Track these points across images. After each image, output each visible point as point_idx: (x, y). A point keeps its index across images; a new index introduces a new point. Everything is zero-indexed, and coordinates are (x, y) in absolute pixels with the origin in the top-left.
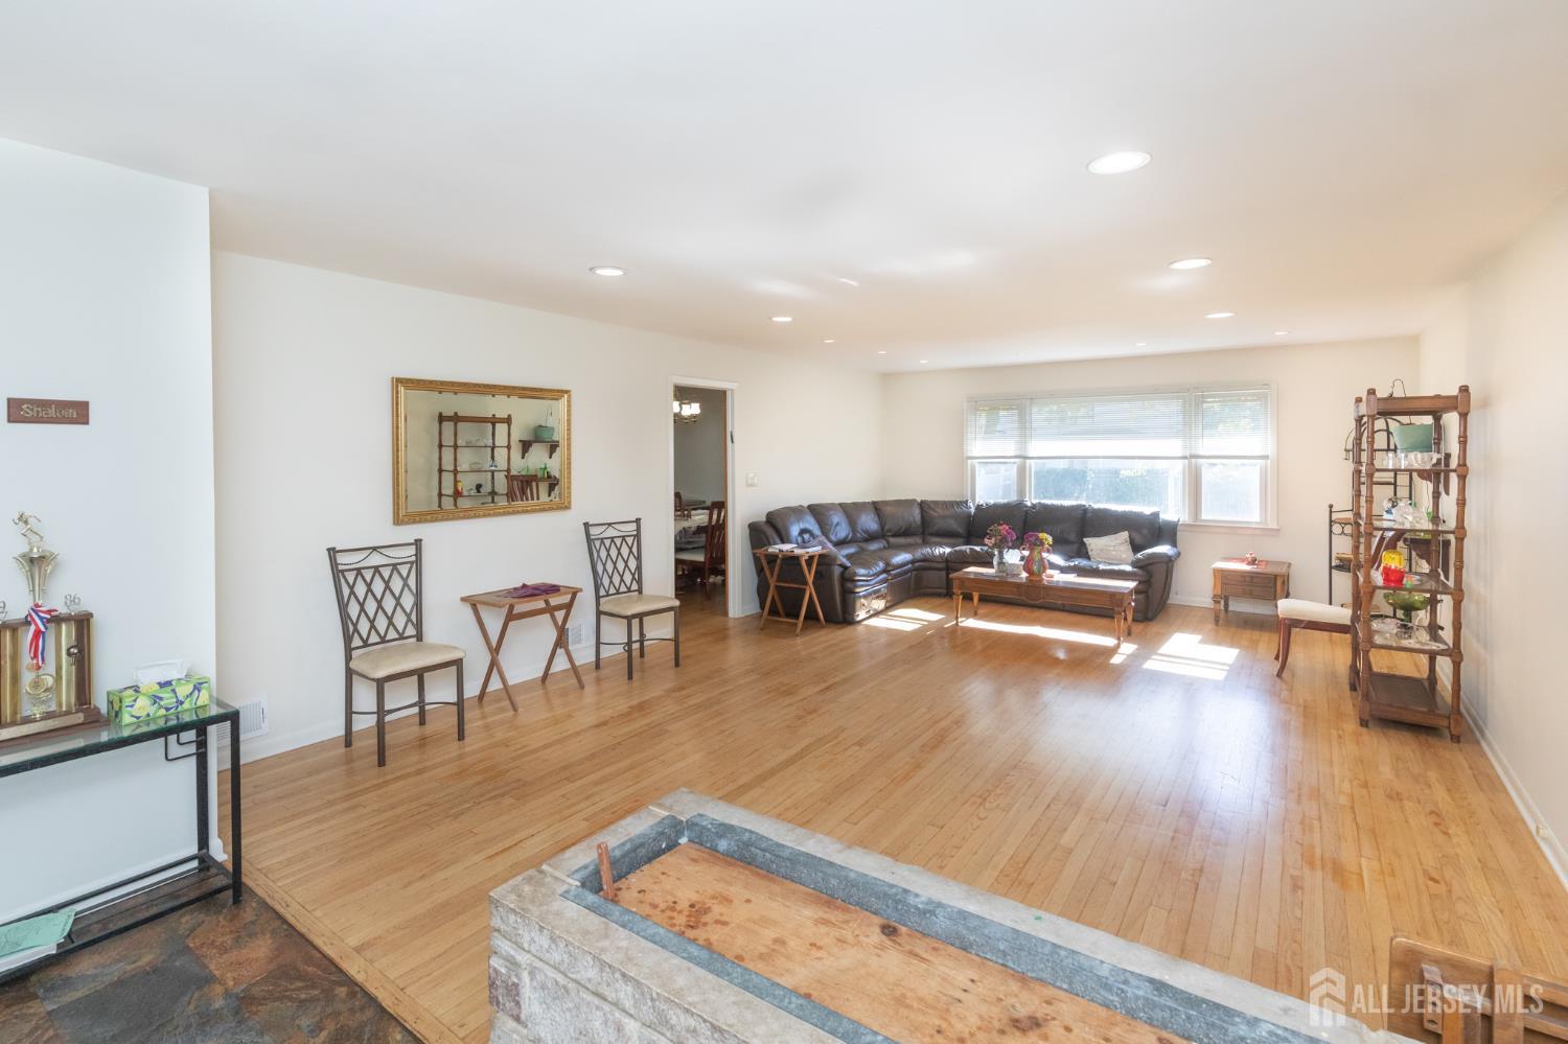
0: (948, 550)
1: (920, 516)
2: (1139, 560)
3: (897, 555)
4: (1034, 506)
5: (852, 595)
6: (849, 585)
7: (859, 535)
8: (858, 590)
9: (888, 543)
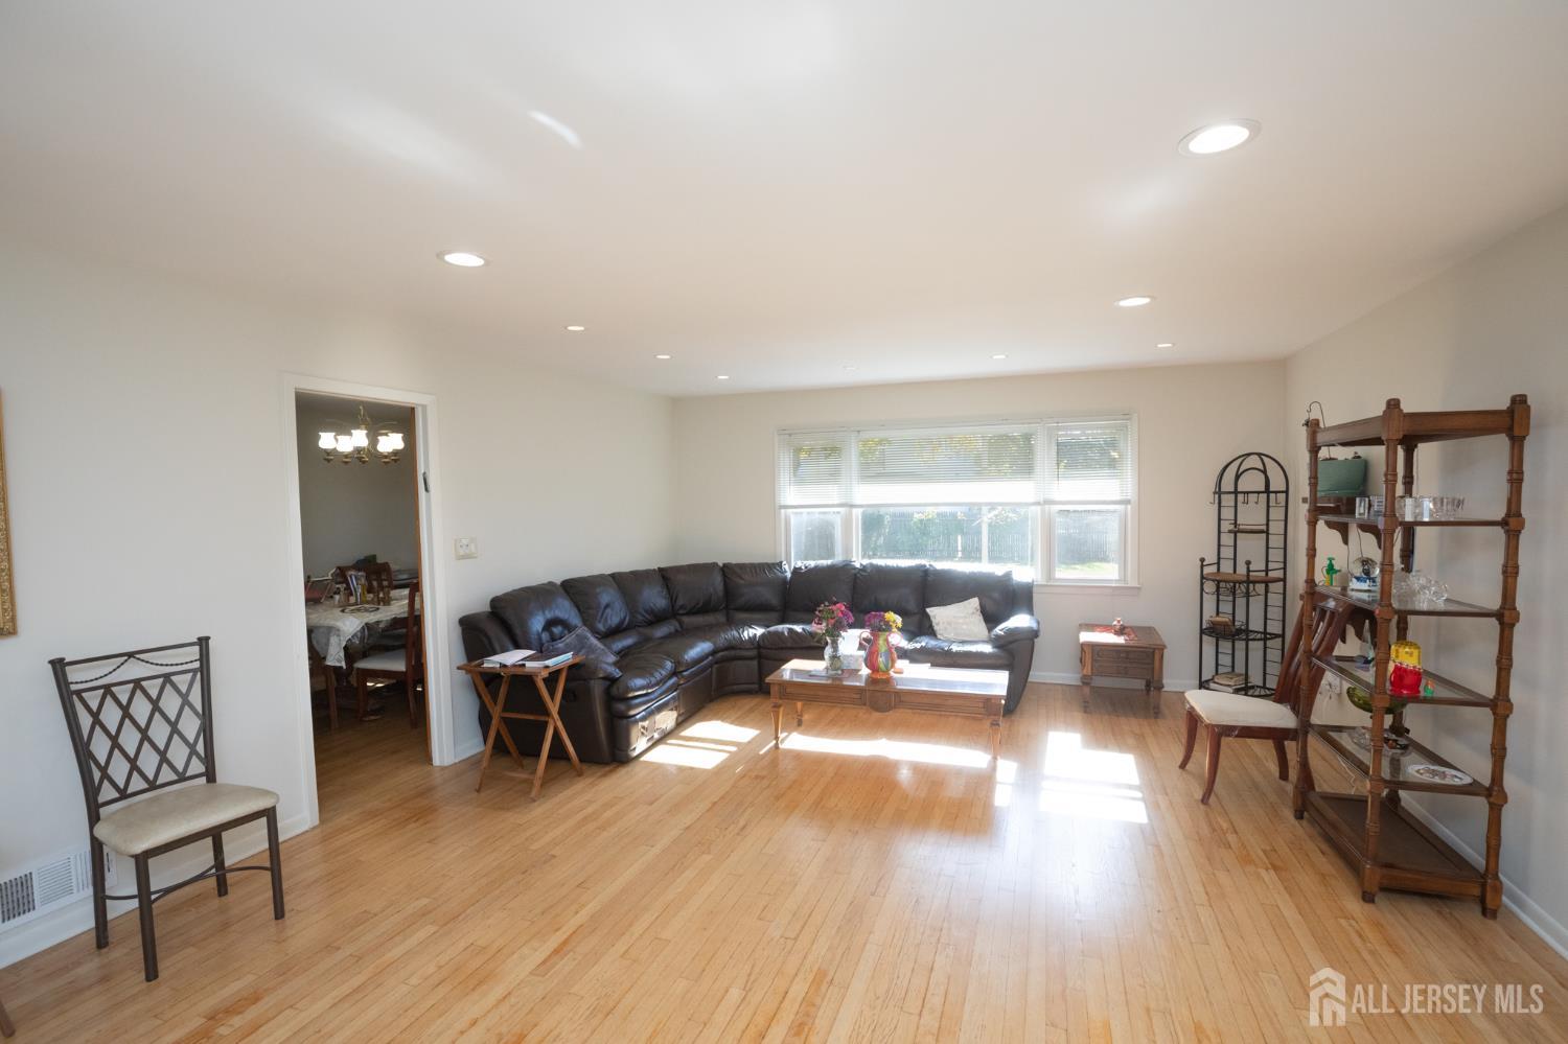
0: (759, 631)
1: (722, 584)
2: (998, 637)
3: (692, 647)
4: (864, 569)
5: (625, 721)
6: (621, 707)
7: (640, 618)
8: (632, 713)
9: (681, 623)
